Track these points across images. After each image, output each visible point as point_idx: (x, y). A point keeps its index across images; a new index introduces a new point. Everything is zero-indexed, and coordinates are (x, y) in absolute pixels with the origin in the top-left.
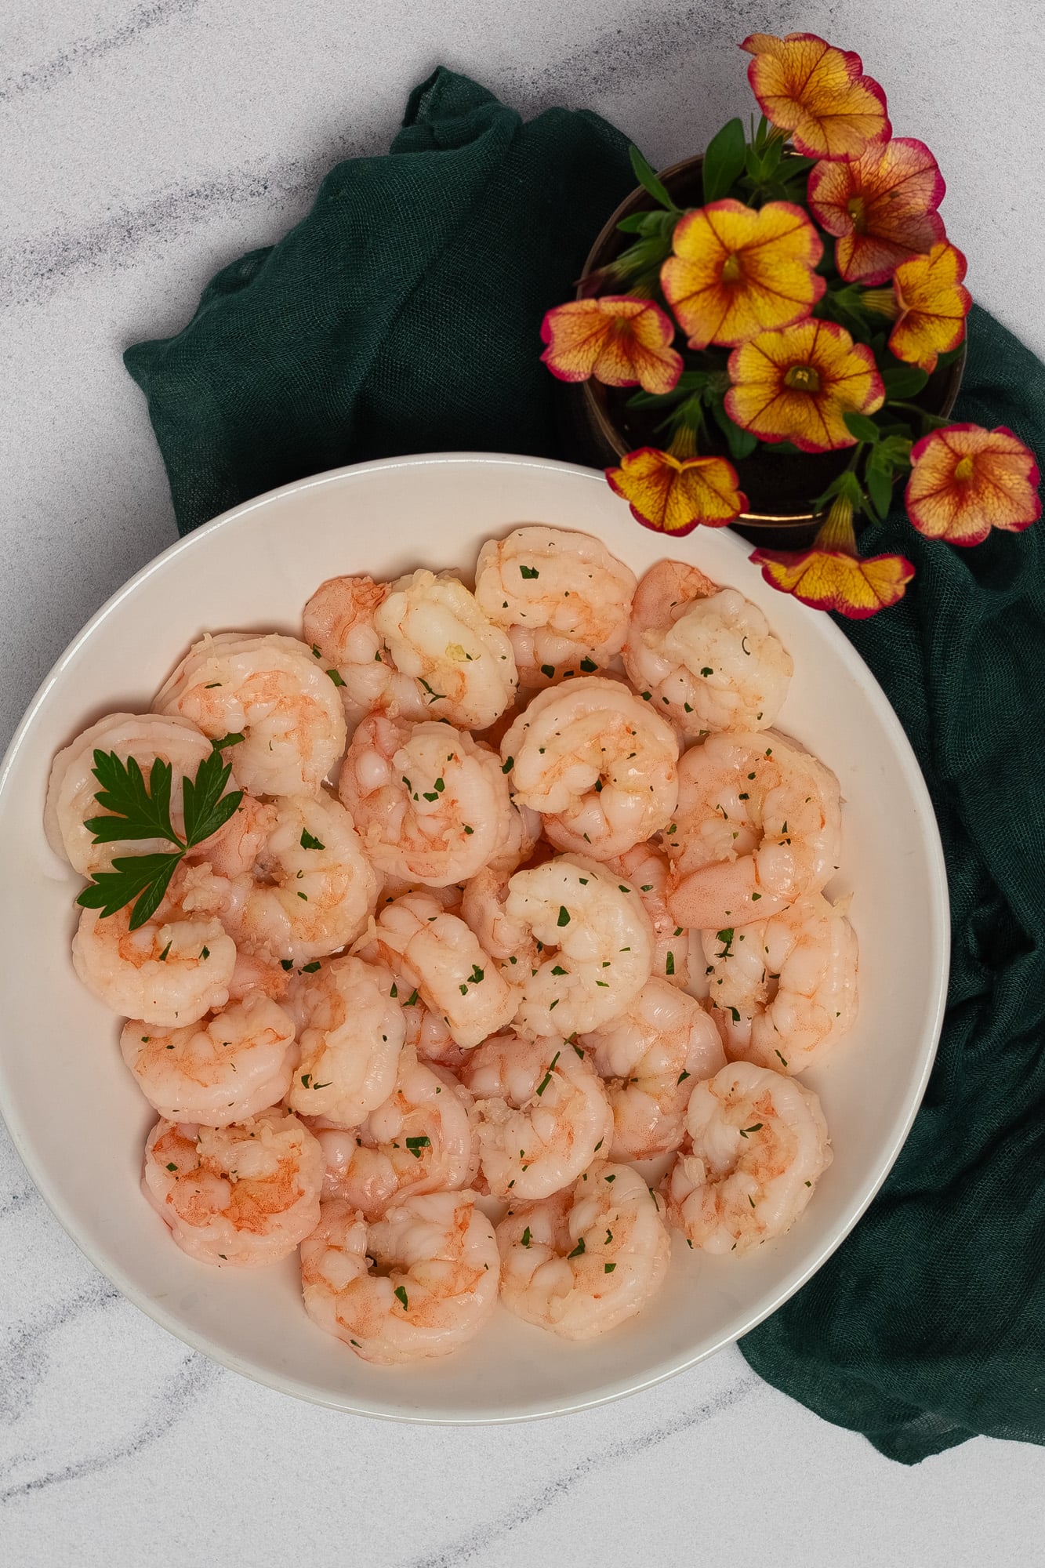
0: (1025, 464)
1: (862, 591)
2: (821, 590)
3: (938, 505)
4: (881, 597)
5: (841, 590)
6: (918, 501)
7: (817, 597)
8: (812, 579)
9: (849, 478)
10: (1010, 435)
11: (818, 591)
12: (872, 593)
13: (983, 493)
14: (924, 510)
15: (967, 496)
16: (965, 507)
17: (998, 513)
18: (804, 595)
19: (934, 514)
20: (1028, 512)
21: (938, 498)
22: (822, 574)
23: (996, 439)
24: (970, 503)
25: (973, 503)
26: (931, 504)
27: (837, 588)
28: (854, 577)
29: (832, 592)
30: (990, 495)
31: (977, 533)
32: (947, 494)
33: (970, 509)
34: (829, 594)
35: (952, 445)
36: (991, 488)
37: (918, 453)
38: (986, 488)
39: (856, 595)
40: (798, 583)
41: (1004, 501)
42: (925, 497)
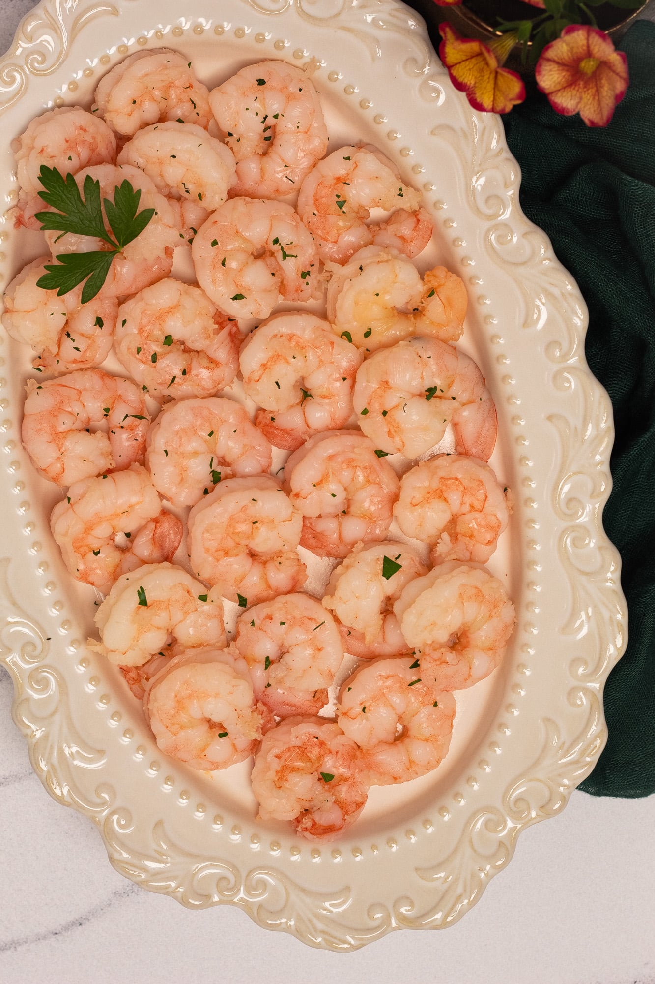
0: (620, 86)
1: (487, 94)
2: (465, 77)
3: (557, 72)
4: (495, 105)
5: (477, 85)
6: (549, 60)
7: (460, 80)
8: (466, 67)
10: (624, 62)
11: (463, 77)
12: (492, 99)
13: (588, 90)
14: (548, 68)
15: (578, 83)
16: (573, 87)
17: (588, 107)
18: (454, 74)
19: (551, 75)
20: (602, 118)
21: (561, 68)
22: (473, 68)
23: (614, 57)
24: (577, 88)
25: (578, 90)
26: (554, 68)
27: (475, 83)
28: (489, 82)
29: (471, 83)
30: (591, 94)
31: (567, 109)
32: (567, 71)
33: (574, 92)
34: (468, 83)
35: (590, 42)
36: (594, 90)
37: (570, 31)
38: (592, 88)
39: (482, 94)
40: (456, 64)
41: (596, 103)
42: (554, 61)
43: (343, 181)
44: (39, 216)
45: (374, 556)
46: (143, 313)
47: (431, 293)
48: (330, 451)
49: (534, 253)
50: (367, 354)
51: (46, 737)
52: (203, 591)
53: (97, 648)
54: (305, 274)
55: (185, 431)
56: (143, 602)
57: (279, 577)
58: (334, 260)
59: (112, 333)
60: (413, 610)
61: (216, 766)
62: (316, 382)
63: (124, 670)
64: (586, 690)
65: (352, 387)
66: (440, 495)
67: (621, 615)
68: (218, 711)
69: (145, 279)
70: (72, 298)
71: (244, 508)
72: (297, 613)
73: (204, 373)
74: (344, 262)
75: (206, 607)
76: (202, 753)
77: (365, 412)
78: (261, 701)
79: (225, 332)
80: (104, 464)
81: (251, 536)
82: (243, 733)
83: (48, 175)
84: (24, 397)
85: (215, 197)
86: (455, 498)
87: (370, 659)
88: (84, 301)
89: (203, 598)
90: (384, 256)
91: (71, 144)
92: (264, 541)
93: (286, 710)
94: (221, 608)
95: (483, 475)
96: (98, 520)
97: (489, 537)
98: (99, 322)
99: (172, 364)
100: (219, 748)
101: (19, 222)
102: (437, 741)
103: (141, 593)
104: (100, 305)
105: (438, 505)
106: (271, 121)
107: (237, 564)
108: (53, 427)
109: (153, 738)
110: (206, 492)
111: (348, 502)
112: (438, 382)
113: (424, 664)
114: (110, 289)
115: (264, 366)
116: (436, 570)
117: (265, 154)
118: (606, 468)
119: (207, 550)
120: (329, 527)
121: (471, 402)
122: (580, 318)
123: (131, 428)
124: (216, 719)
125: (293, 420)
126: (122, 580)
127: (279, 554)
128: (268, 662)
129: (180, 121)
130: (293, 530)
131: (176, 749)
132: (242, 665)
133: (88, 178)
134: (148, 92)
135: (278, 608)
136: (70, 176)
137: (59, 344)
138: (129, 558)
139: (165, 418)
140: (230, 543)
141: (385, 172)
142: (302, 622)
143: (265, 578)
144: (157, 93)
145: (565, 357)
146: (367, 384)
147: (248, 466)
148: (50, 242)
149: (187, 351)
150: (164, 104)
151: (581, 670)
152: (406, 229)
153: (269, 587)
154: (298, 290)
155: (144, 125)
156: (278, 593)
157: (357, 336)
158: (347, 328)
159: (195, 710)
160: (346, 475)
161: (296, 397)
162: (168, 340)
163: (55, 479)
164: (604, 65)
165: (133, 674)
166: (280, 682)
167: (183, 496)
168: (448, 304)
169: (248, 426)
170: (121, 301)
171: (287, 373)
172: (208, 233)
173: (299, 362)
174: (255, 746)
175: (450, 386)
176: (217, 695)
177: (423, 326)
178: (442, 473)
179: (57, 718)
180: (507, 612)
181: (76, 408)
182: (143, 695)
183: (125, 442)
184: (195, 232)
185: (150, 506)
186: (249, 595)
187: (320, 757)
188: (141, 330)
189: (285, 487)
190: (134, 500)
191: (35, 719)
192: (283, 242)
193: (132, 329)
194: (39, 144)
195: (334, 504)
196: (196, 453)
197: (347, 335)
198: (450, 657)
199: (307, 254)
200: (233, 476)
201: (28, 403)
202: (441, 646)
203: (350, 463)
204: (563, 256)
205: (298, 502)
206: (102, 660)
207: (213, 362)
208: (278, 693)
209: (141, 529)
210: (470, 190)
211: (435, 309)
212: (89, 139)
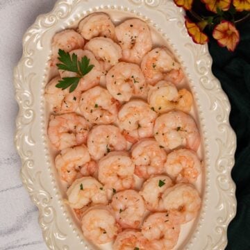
0: (237, 40)
2: (192, 32)
4: (201, 42)
8: (192, 29)
9: (212, 18)
10: (239, 33)
13: (229, 40)
14: (217, 32)
15: (226, 37)
17: (229, 45)
18: (189, 31)
19: (218, 35)
20: (233, 49)
21: (220, 33)
22: (194, 30)
23: (236, 31)
27: (195, 34)
28: (199, 35)
31: (223, 45)
32: (223, 33)
33: (225, 40)
35: (229, 26)
36: (231, 40)
37: (223, 22)
39: (197, 38)
40: (189, 28)
41: (231, 44)
42: (218, 30)
43: (155, 59)
44: (57, 65)
45: (156, 180)
46: (89, 97)
47: (181, 97)
48: (145, 145)
49: (215, 87)
50: (159, 115)
51: (48, 229)
52: (102, 186)
53: (67, 202)
54: (141, 88)
55: (99, 135)
56: (82, 189)
57: (127, 184)
58: (151, 84)
59: (79, 102)
60: (167, 198)
61: (102, 243)
62: (142, 123)
63: (75, 210)
64: (221, 228)
65: (154, 125)
66: (179, 162)
67: (234, 205)
68: (104, 225)
69: (90, 86)
70: (67, 91)
71: (116, 161)
72: (131, 196)
73: (107, 117)
74: (154, 85)
75: (102, 192)
76: (97, 238)
77: (157, 133)
78: (117, 223)
79: (115, 104)
80: (73, 144)
81: (117, 170)
82: (111, 233)
83: (61, 52)
84: (50, 120)
85: (114, 61)
86: (184, 163)
87: (153, 212)
88: (70, 92)
89: (101, 189)
90: (166, 84)
91: (69, 42)
92: (122, 172)
93: (125, 226)
94: (107, 192)
95: (194, 156)
96: (70, 161)
97: (194, 176)
98: (75, 99)
99: (97, 114)
100: (103, 237)
101: (51, 65)
102: (173, 240)
103: (81, 186)
104: (75, 93)
105: (178, 165)
106: (134, 38)
107: (113, 179)
108: (58, 131)
109: (83, 232)
110: (105, 155)
111: (150, 162)
112: (181, 126)
113: (170, 215)
114: (79, 88)
115: (126, 117)
116: (176, 185)
117: (132, 48)
118: (233, 157)
119: (104, 174)
120: (143, 169)
121: (192, 132)
122: (228, 109)
123: (83, 133)
124: (103, 227)
125: (135, 134)
126: (76, 181)
127: (127, 176)
128: (121, 211)
129: (105, 37)
130: (131, 170)
131: (89, 236)
132: (112, 211)
133: (74, 54)
134: (95, 27)
135: (125, 194)
136: (68, 53)
137: (62, 105)
138: (79, 174)
139: (93, 131)
140: (111, 172)
141: (169, 57)
142: (132, 199)
143: (122, 184)
144: (98, 27)
145: (222, 120)
146: (159, 125)
147: (119, 147)
148: (61, 73)
149: (102, 109)
150: (100, 31)
151: (221, 221)
152: (175, 76)
153: (123, 186)
154: (139, 93)
155: (94, 37)
156: (126, 189)
157: (156, 109)
158: (153, 106)
159: (96, 224)
160: (150, 153)
161: (136, 127)
162: (96, 106)
163: (57, 148)
164: (233, 33)
165: (78, 211)
166: (124, 217)
167: (97, 156)
168: (186, 101)
169: (120, 135)
170: (83, 92)
171: (133, 119)
172: (111, 73)
173: (137, 116)
174: (115, 237)
175: (185, 127)
176: (103, 220)
177: (178, 107)
178: (180, 155)
179: (52, 223)
180: (198, 201)
181: (65, 125)
182: (80, 218)
183: (80, 138)
184: (107, 72)
185: (87, 158)
186: (117, 189)
187: (135, 242)
188: (88, 102)
189: (130, 155)
190: (81, 156)
191: (45, 223)
192: (135, 77)
193: (85, 101)
194: (59, 42)
195: (145, 162)
196: (102, 143)
197: (153, 109)
198: (178, 213)
199: (142, 81)
200: (114, 150)
201: (50, 123)
202: (176, 210)
203: (152, 150)
204: (224, 88)
205: (134, 160)
206: (68, 206)
207: (110, 114)
208: (123, 221)
209: (84, 165)
210: (196, 65)
211: (182, 102)
212: (75, 41)
